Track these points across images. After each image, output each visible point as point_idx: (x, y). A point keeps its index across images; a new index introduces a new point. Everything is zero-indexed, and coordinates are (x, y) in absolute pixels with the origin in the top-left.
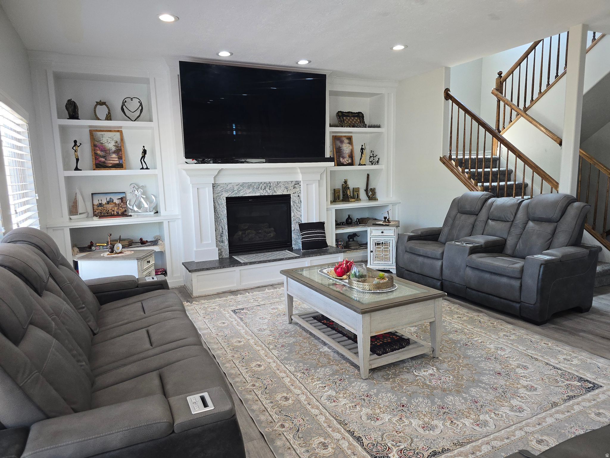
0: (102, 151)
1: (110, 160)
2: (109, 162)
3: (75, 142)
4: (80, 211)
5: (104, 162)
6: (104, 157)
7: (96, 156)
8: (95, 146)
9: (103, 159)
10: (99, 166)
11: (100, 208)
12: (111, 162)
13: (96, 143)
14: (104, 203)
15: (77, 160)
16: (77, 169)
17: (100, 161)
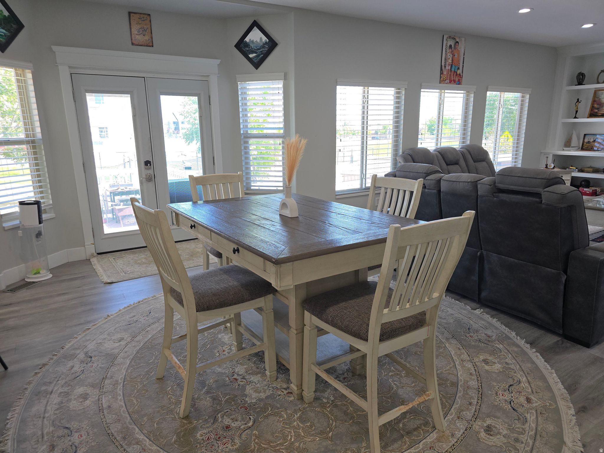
0: (598, 105)
1: (602, 111)
2: (600, 112)
3: (578, 99)
4: (572, 145)
5: (596, 113)
6: (598, 109)
7: (593, 108)
8: (594, 101)
9: (596, 110)
10: (592, 115)
11: (588, 144)
12: (602, 112)
13: (596, 99)
14: (591, 141)
15: (577, 112)
16: (575, 118)
17: (594, 112)
